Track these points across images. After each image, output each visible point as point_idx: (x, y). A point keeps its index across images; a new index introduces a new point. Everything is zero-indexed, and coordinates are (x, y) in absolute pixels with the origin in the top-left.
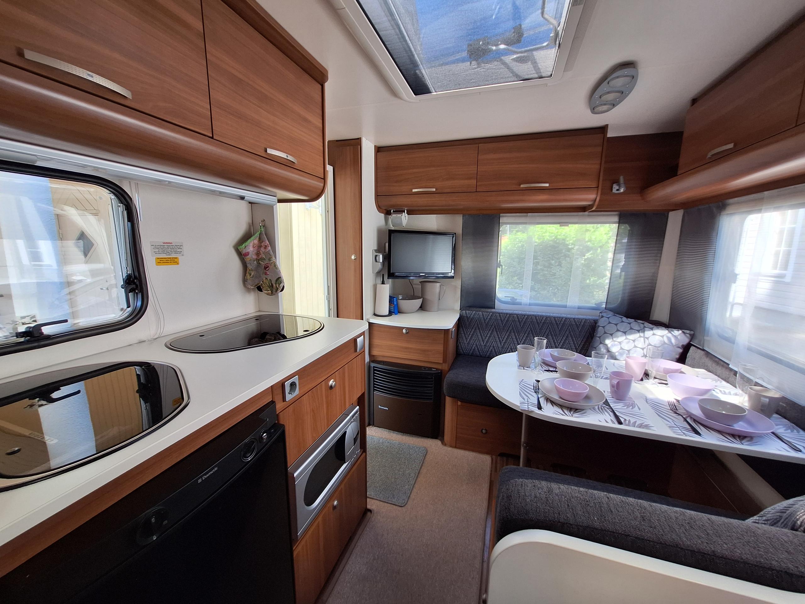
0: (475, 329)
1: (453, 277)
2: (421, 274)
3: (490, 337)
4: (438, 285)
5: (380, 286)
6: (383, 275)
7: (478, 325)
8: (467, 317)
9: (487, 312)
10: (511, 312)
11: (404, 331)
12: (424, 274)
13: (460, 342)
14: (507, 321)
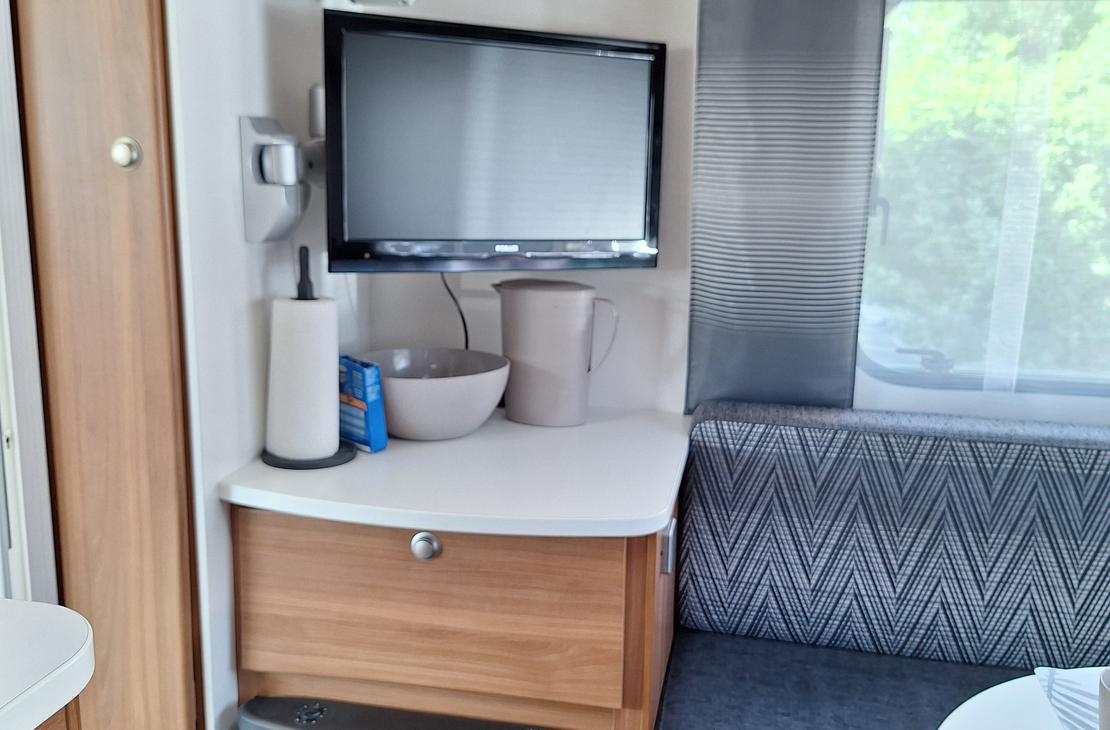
0: (768, 511)
1: (652, 262)
2: (500, 248)
3: (838, 548)
4: (582, 298)
5: (287, 311)
6: (304, 255)
7: (778, 491)
8: (725, 451)
9: (823, 428)
10: (938, 425)
11: (418, 545)
12: (514, 248)
13: (692, 575)
14: (926, 469)
